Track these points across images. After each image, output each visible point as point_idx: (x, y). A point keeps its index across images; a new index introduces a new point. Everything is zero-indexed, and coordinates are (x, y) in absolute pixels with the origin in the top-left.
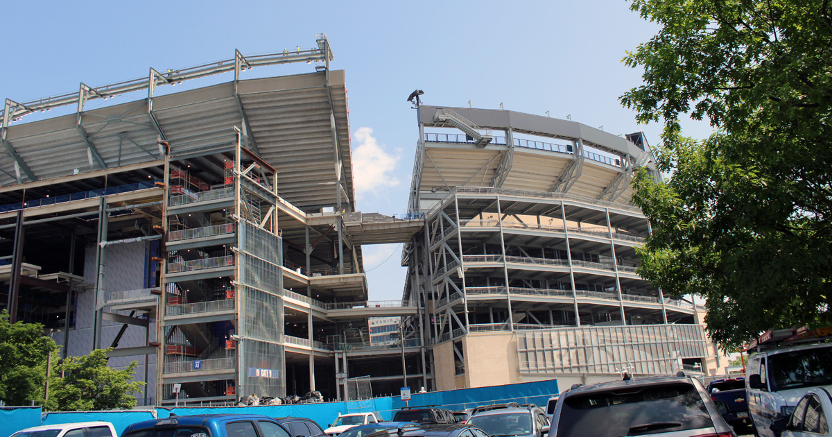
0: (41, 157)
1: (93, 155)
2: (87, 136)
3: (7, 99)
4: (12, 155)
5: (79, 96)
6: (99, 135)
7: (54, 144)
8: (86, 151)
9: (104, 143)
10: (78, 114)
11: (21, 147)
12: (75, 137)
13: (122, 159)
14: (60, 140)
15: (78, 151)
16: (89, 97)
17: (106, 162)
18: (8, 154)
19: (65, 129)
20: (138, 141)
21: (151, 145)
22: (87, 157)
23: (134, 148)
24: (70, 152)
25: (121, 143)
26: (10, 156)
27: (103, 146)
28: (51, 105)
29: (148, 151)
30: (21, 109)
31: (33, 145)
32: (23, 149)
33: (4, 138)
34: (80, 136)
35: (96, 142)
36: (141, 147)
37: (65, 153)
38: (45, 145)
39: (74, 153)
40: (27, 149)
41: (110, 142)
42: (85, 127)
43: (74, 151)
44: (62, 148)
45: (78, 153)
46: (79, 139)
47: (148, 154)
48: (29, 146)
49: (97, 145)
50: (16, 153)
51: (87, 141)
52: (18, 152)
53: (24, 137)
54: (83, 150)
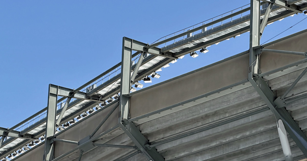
0: (195, 150)
1: (290, 137)
3: (125, 38)
4: (142, 149)
6: (296, 92)
7: (216, 118)
8: (275, 129)
11: (158, 132)
12: (252, 101)
14: (225, 111)
15: (262, 129)
18: (135, 147)
19: (231, 87)
22: (278, 141)
26: (140, 152)
28: (205, 39)
30: (153, 56)
31: (177, 126)
32: (162, 136)
33: (125, 116)
34: (259, 98)
35: (293, 108)
39: (254, 136)
40: (168, 134)
42: (267, 78)
43: (254, 131)
44: (231, 126)
45: (261, 133)
46: (260, 105)
48: (170, 128)
50: (150, 144)
51: (275, 106)
52: (154, 143)
53: (159, 112)
54: (271, 126)
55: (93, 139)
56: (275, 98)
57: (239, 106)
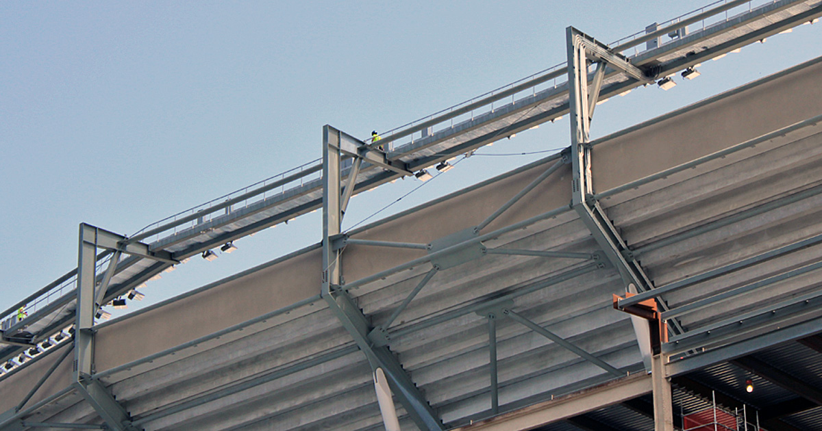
1: (398, 400)
2: (371, 322)
3: (84, 226)
4: (117, 430)
5: (322, 183)
6: (408, 317)
7: (257, 370)
8: (370, 386)
9: (432, 347)
10: (327, 244)
11: (148, 397)
12: (326, 335)
13: (502, 401)
15: (342, 386)
16: (361, 178)
17: (448, 418)
18: (104, 427)
19: (287, 311)
20: (558, 323)
21: (607, 332)
22: (375, 407)
23: (543, 353)
24: (316, 395)
25: (493, 338)
27: (428, 358)
28: (233, 227)
29: (600, 358)
30: (135, 258)
31: (184, 385)
33: (86, 369)
34: (341, 330)
35: (400, 346)
36: (573, 343)
37: (299, 401)
38: (227, 380)
39: (327, 400)
40: (166, 401)
41: (452, 339)
42: (355, 292)
43: (328, 392)
44: (284, 382)
45: (341, 395)
46: (341, 341)
47: (603, 371)
48: (170, 389)
49: (409, 354)
50: (132, 419)
51: (370, 343)
52: (138, 417)
53: (150, 360)
54: (360, 381)
55: (21, 412)
56: (371, 329)
57: (301, 344)
